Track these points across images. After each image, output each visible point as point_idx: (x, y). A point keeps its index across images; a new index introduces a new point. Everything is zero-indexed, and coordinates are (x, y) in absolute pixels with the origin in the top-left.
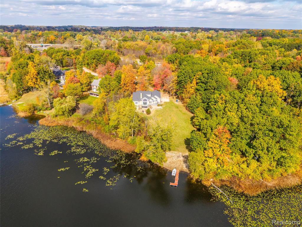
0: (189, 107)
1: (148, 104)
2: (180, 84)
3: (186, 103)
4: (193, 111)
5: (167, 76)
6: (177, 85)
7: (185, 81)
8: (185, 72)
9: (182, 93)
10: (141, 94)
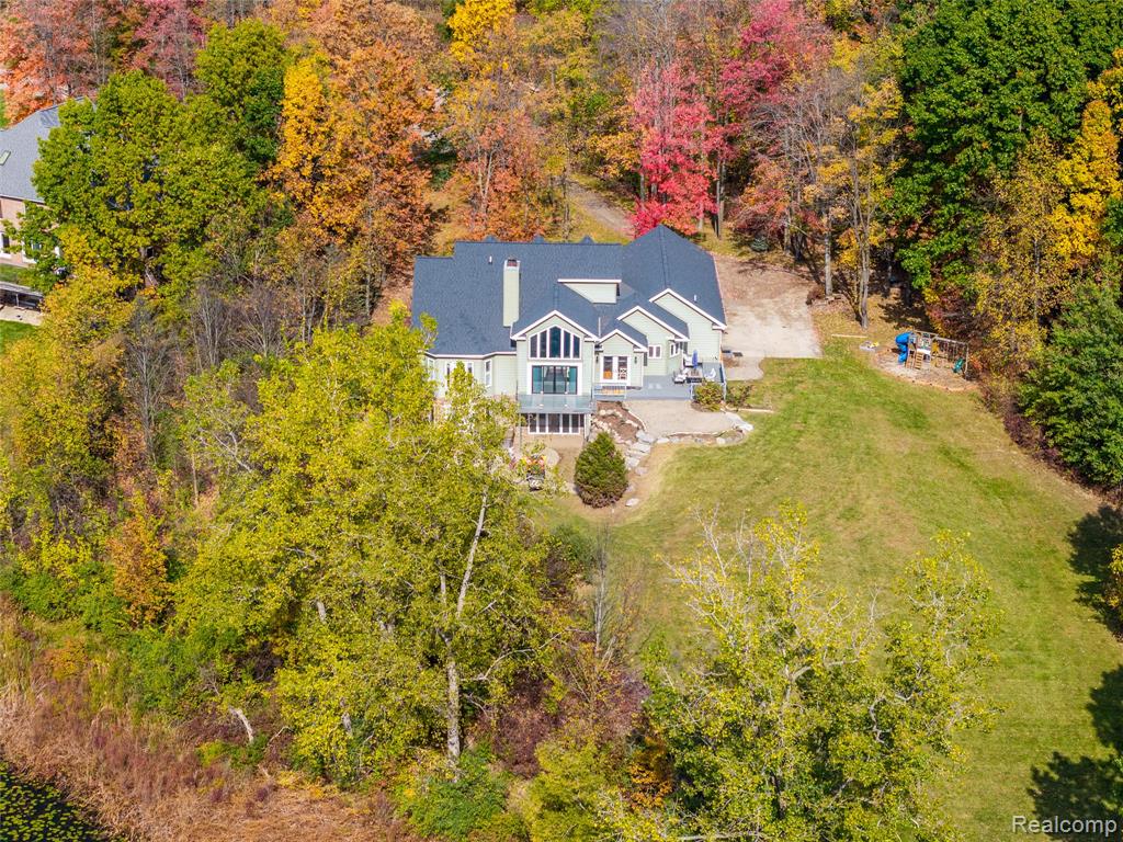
0: (1049, 409)
1: (584, 386)
2: (935, 158)
3: (1008, 367)
4: (1092, 455)
5: (781, 72)
6: (905, 172)
7: (992, 131)
8: (994, 31)
9: (965, 254)
10: (511, 276)
